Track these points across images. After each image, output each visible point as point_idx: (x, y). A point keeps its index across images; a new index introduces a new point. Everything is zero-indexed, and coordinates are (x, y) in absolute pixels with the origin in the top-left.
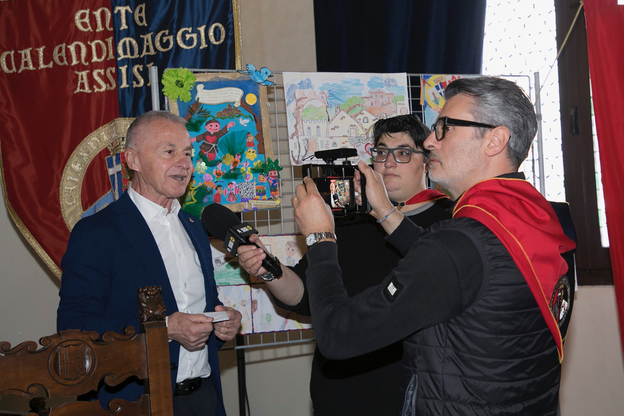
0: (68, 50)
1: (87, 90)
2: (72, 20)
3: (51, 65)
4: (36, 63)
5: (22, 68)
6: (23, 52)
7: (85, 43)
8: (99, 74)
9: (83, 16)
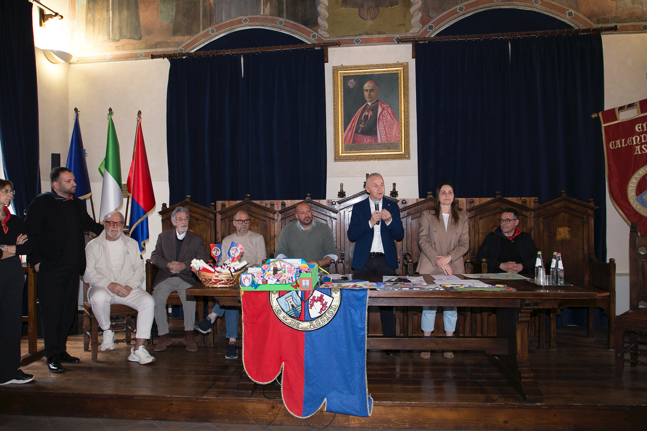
0: (632, 140)
1: (640, 153)
2: (635, 128)
3: (626, 145)
4: (621, 145)
5: (617, 147)
6: (617, 141)
7: (639, 136)
8: (644, 146)
9: (639, 126)
